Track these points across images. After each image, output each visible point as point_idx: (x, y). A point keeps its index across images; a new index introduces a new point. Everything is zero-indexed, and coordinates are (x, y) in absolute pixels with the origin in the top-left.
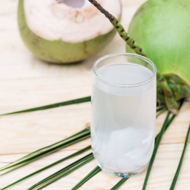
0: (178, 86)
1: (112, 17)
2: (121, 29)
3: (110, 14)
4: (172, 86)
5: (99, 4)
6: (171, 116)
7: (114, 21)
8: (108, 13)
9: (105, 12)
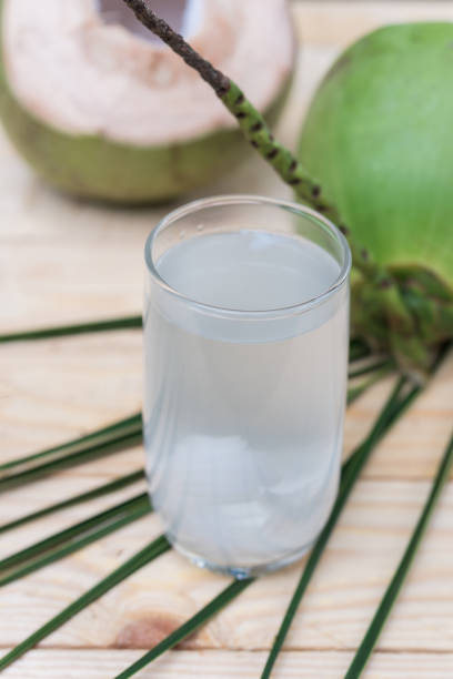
0: (433, 306)
1: (223, 81)
2: (254, 122)
3: (216, 72)
4: (415, 303)
5: (180, 36)
6: (407, 389)
7: (228, 95)
8: (210, 66)
9: (200, 66)
